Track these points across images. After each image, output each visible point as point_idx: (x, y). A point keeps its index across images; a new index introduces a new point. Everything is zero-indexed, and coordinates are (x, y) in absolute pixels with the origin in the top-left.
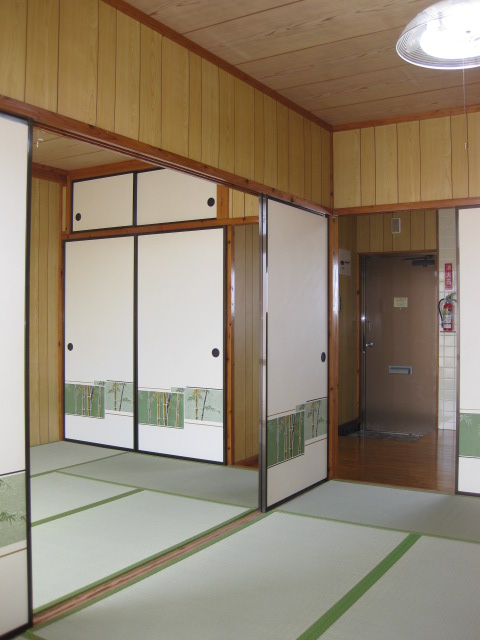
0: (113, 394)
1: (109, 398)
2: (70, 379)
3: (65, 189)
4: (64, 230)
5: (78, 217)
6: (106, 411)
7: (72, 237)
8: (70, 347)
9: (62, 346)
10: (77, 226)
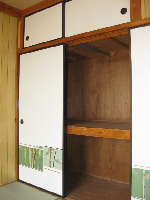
0: (48, 156)
1: (46, 158)
2: (22, 142)
3: (20, 22)
4: (19, 47)
5: (28, 38)
6: (44, 167)
7: (23, 51)
8: (22, 122)
9: (18, 121)
10: (27, 44)
